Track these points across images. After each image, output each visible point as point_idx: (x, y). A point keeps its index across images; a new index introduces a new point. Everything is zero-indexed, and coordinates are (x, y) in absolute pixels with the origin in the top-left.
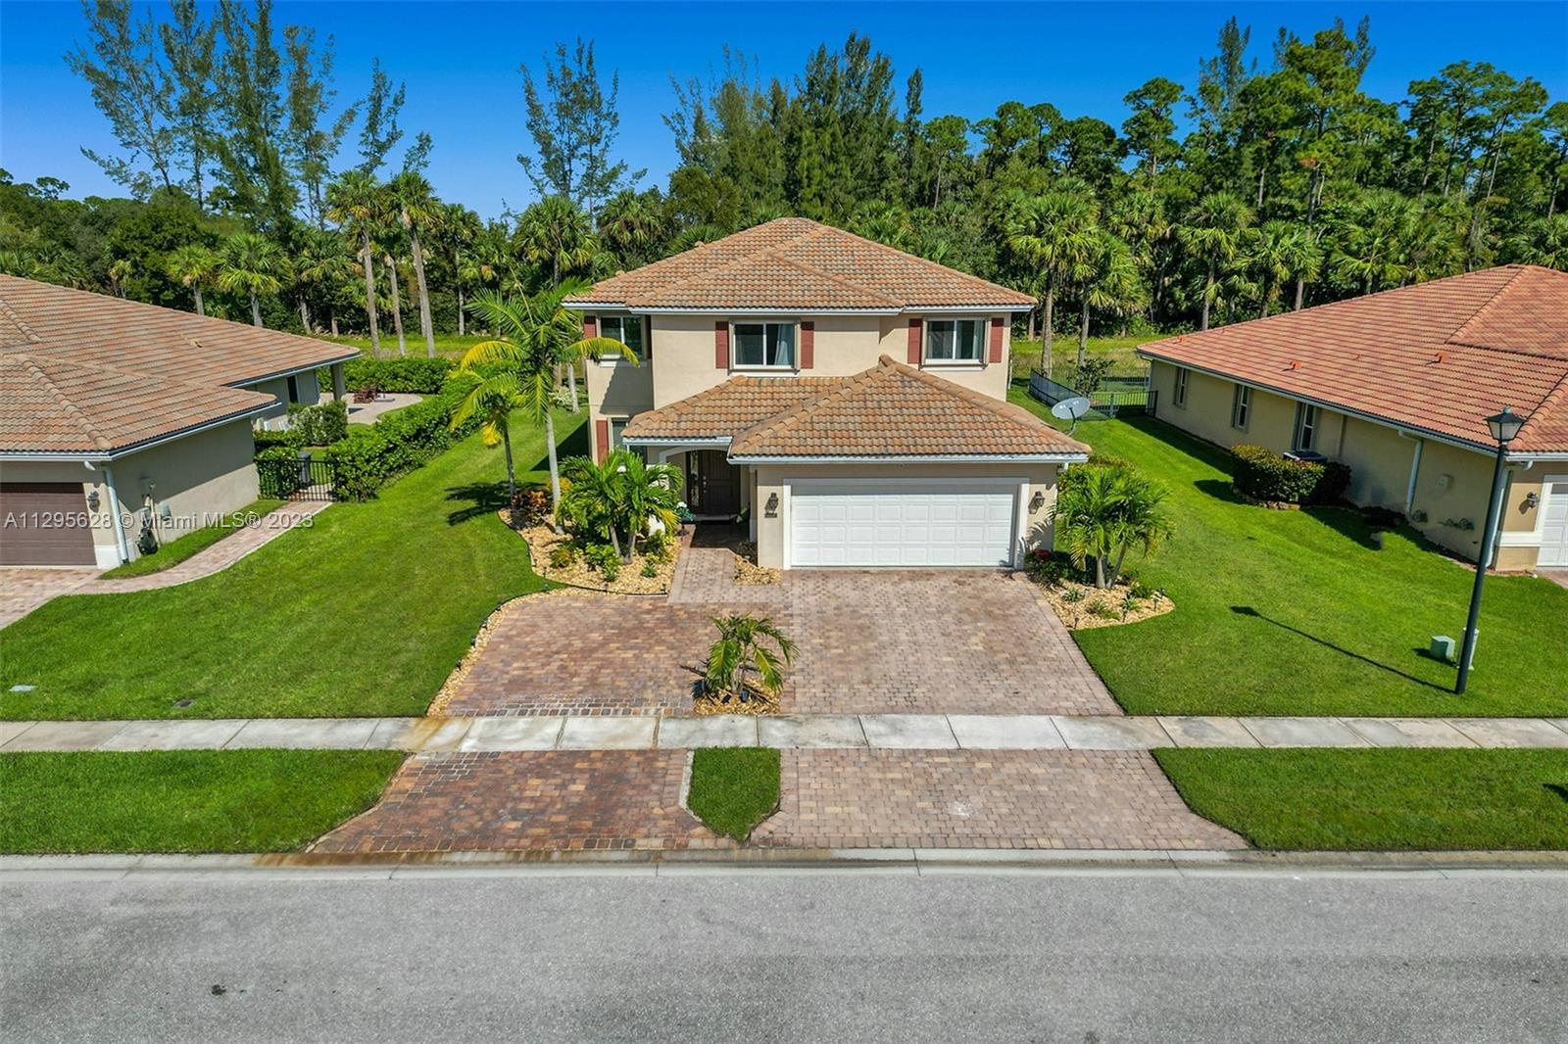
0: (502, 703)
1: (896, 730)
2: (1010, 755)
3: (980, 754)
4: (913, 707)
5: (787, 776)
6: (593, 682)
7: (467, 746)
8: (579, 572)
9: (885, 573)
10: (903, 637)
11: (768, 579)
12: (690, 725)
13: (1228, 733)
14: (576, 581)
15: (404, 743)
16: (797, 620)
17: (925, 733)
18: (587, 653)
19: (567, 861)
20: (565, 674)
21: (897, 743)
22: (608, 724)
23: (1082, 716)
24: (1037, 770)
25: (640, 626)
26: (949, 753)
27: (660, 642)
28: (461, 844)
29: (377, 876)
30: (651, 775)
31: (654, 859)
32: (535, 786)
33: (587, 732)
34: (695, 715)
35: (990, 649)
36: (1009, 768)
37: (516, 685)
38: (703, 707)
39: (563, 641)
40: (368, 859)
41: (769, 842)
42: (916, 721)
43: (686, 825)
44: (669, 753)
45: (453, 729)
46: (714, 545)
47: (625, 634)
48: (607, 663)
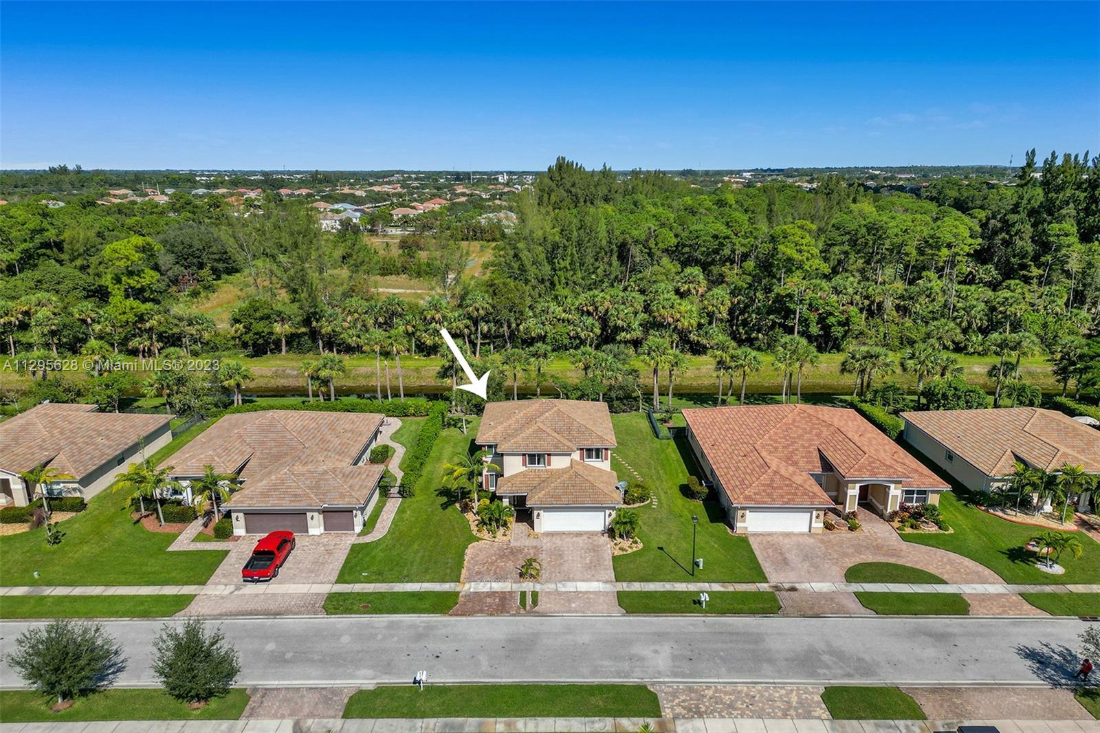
0: (476, 579)
1: (564, 586)
2: (587, 592)
3: (581, 592)
4: (569, 580)
5: (540, 598)
6: (495, 573)
7: (472, 590)
8: (485, 534)
9: (569, 534)
10: (570, 558)
11: (537, 537)
12: (519, 585)
13: (636, 586)
14: (485, 537)
15: (458, 589)
16: (544, 552)
17: (570, 587)
18: (492, 563)
19: (498, 616)
20: (489, 570)
21: (564, 590)
22: (501, 584)
23: (606, 582)
24: (592, 596)
25: (504, 555)
26: (574, 592)
27: (510, 560)
28: (477, 612)
29: (464, 618)
30: (511, 597)
31: (514, 615)
32: (488, 600)
33: (497, 586)
34: (520, 582)
35: (591, 562)
36: (586, 596)
37: (478, 573)
38: (522, 579)
39: (486, 560)
40: (461, 615)
41: (536, 612)
42: (569, 584)
43: (519, 609)
44: (515, 592)
45: (467, 586)
46: (522, 522)
47: (501, 557)
48: (498, 567)
